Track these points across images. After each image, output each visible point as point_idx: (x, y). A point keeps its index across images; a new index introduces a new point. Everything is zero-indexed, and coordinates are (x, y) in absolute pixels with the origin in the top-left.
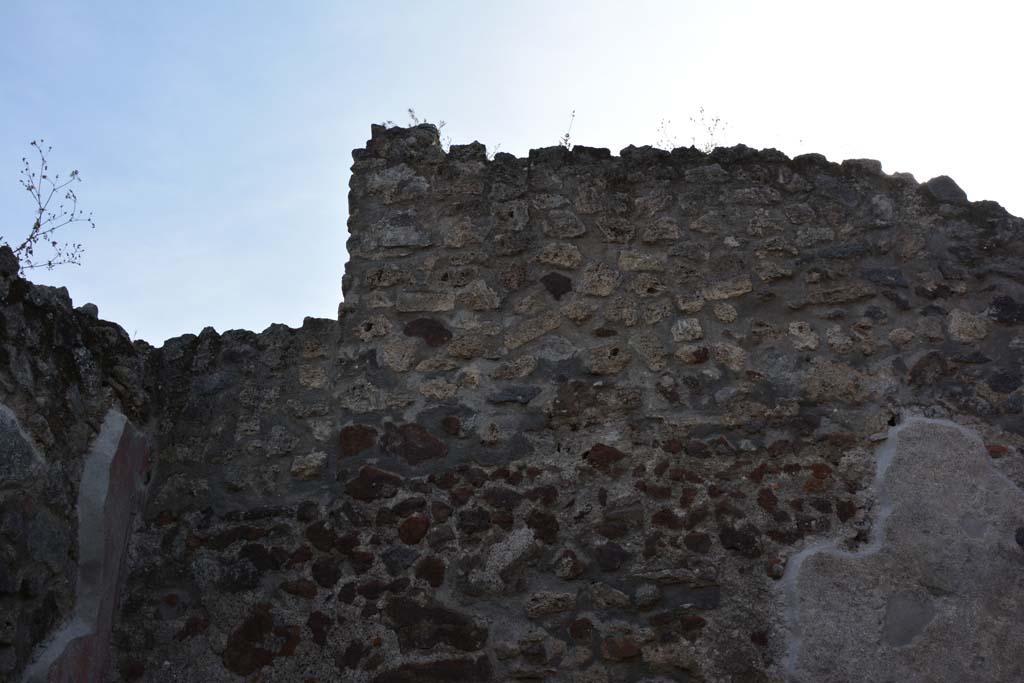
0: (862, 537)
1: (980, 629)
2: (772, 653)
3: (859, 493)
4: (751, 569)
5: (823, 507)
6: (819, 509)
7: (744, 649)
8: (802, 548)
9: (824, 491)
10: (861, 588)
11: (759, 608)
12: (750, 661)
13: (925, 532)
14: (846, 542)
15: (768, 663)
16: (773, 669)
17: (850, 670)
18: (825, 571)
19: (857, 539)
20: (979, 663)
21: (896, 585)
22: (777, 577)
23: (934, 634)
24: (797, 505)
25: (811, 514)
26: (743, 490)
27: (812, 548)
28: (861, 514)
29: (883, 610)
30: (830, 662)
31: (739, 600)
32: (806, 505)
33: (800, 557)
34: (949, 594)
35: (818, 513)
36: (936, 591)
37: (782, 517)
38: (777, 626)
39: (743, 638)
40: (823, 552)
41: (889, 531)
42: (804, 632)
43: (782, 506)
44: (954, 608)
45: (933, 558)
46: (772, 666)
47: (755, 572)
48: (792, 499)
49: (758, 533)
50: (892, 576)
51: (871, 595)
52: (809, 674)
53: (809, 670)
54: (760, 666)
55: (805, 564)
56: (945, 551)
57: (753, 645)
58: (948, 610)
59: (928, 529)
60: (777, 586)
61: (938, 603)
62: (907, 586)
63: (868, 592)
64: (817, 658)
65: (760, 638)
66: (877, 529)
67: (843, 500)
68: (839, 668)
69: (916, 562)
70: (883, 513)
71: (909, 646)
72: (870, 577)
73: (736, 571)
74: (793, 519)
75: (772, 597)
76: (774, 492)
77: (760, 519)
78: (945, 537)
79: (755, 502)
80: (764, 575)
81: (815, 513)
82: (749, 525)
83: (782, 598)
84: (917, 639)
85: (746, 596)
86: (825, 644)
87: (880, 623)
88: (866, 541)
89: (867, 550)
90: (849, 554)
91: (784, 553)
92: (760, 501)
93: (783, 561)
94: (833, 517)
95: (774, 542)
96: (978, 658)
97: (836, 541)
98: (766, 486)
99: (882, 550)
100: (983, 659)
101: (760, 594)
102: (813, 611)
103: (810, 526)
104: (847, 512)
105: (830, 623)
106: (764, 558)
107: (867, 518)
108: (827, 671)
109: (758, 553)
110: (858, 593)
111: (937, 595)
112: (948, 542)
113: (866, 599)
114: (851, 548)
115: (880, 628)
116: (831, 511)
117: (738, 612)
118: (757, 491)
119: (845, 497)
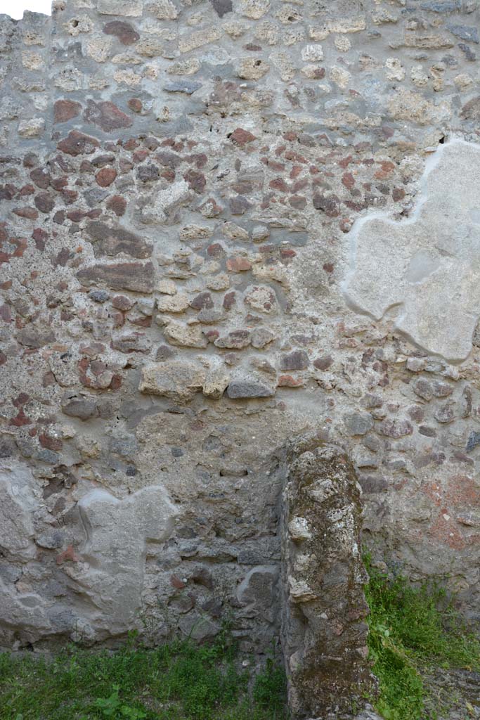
0: (404, 213)
1: (463, 278)
2: (335, 277)
3: (409, 184)
4: (330, 223)
5: (384, 190)
6: (381, 191)
7: (317, 273)
8: (365, 215)
9: (386, 180)
10: (398, 244)
11: (331, 249)
12: (320, 281)
13: (446, 215)
14: (394, 214)
15: (331, 283)
16: (334, 287)
17: (381, 293)
18: (377, 231)
19: (402, 214)
20: (458, 297)
21: (420, 245)
22: (346, 231)
23: (436, 278)
24: (368, 187)
25: (375, 194)
26: (333, 172)
27: (372, 215)
28: (407, 199)
29: (409, 260)
30: (370, 287)
31: (320, 242)
32: (373, 187)
33: (362, 220)
34: (451, 255)
35: (381, 194)
36: (443, 253)
37: (356, 193)
38: (341, 261)
39: (318, 266)
40: (379, 218)
41: (423, 211)
42: (357, 267)
43: (357, 186)
44: (452, 264)
45: (447, 232)
46: (334, 285)
47: (332, 226)
48: (365, 182)
49: (338, 201)
50: (419, 240)
51: (403, 250)
52: (355, 292)
53: (356, 290)
54: (326, 284)
55: (365, 225)
56: (456, 230)
57: (324, 271)
58: (447, 264)
59: (448, 214)
60: (345, 236)
61: (443, 260)
62: (427, 247)
63: (402, 247)
64: (362, 283)
65: (329, 268)
66: (416, 210)
67: (398, 187)
68: (374, 291)
69: (436, 234)
70: (422, 200)
71: (420, 283)
72: (404, 239)
73: (320, 224)
74: (363, 195)
75: (340, 243)
76: (354, 176)
77: (341, 192)
78: (458, 220)
79: (340, 181)
80: (338, 229)
81: (378, 194)
82: (334, 195)
83: (347, 245)
84: (425, 279)
85: (324, 240)
86: (368, 275)
87: (405, 267)
88: (407, 216)
89: (405, 222)
90: (394, 222)
91: (353, 216)
92: (343, 180)
93: (352, 221)
94: (389, 198)
95: (348, 209)
96: (457, 294)
97: (389, 213)
98: (349, 171)
99: (416, 223)
100: (460, 295)
101: (333, 240)
102: (364, 255)
103: (373, 201)
104: (399, 195)
105: (375, 264)
106: (340, 218)
107: (411, 201)
108: (367, 291)
109: (336, 214)
110: (395, 247)
111: (443, 255)
112: (458, 224)
113: (399, 252)
114: (397, 219)
115: (404, 270)
116: (388, 194)
117: (317, 250)
118: (342, 174)
119: (400, 186)
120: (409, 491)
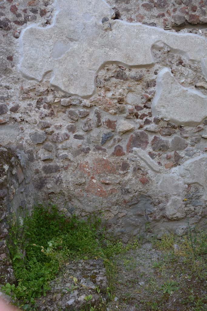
0: (48, 23)
1: (85, 51)
2: (14, 63)
3: (48, 6)
4: (7, 35)
5: (34, 11)
6: (33, 12)
7: (4, 62)
8: (26, 27)
9: (35, 5)
10: (45, 40)
11: (9, 48)
12: (6, 66)
13: (70, 19)
14: (42, 24)
15: (13, 66)
16: (14, 68)
17: (39, 67)
18: (33, 34)
19: (47, 23)
20: (83, 62)
21: (58, 38)
22: (17, 37)
23: (69, 54)
24: (25, 11)
25: (30, 14)
26: (5, 5)
27: (30, 26)
28: (48, 14)
29: (52, 47)
30: (33, 65)
31: (3, 45)
32: (28, 11)
33: (25, 30)
34: (76, 41)
35: (33, 14)
36: (71, 40)
37: (19, 16)
38: (16, 54)
39: (4, 58)
40: (33, 27)
41: (57, 19)
42: (24, 55)
43: (19, 11)
44: (77, 45)
45: (72, 28)
46: (14, 67)
47: (9, 35)
48: (23, 9)
49: (10, 21)
50: (57, 35)
51: (49, 42)
52: (25, 69)
53: (25, 67)
54: (10, 67)
55: (26, 32)
56: (76, 26)
57: (7, 60)
58: (75, 46)
59: (71, 18)
60: (17, 40)
61: (72, 44)
62: (62, 38)
63: (48, 41)
64: (28, 63)
65: (10, 58)
66: (54, 20)
67: (42, 9)
68: (35, 66)
69: (66, 30)
70: (56, 13)
71: (60, 58)
72: (49, 36)
73: (2, 36)
74: (23, 16)
75: (14, 44)
76: (17, 6)
77: (11, 16)
78: (78, 21)
79: (9, 10)
80: (12, 37)
81: (31, 14)
82: (6, 19)
83: (18, 44)
84: (63, 56)
85: (5, 44)
86: (31, 58)
87: (51, 51)
88: (50, 24)
89: (49, 27)
90: (42, 28)
91: (19, 29)
92: (11, 9)
93: (19, 31)
94: (38, 15)
95: (16, 25)
96: (82, 61)
97: (38, 24)
98: (14, 4)
99: (54, 26)
100: (84, 61)
101: (10, 43)
102: (27, 48)
103: (28, 18)
104: (43, 13)
105: (34, 52)
106: (12, 31)
107: (50, 15)
108: (31, 67)
109: (9, 29)
110: (44, 41)
111: (72, 41)
112: (78, 23)
113: (46, 43)
114: (43, 26)
115: (51, 53)
116: (37, 13)
117: (2, 50)
118: (10, 6)
119: (43, 8)
120: (72, 170)
